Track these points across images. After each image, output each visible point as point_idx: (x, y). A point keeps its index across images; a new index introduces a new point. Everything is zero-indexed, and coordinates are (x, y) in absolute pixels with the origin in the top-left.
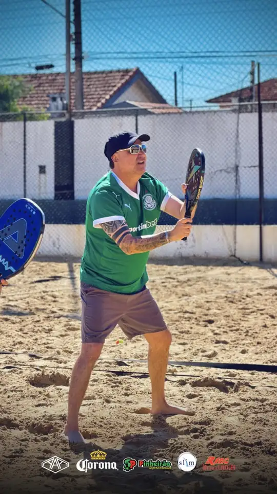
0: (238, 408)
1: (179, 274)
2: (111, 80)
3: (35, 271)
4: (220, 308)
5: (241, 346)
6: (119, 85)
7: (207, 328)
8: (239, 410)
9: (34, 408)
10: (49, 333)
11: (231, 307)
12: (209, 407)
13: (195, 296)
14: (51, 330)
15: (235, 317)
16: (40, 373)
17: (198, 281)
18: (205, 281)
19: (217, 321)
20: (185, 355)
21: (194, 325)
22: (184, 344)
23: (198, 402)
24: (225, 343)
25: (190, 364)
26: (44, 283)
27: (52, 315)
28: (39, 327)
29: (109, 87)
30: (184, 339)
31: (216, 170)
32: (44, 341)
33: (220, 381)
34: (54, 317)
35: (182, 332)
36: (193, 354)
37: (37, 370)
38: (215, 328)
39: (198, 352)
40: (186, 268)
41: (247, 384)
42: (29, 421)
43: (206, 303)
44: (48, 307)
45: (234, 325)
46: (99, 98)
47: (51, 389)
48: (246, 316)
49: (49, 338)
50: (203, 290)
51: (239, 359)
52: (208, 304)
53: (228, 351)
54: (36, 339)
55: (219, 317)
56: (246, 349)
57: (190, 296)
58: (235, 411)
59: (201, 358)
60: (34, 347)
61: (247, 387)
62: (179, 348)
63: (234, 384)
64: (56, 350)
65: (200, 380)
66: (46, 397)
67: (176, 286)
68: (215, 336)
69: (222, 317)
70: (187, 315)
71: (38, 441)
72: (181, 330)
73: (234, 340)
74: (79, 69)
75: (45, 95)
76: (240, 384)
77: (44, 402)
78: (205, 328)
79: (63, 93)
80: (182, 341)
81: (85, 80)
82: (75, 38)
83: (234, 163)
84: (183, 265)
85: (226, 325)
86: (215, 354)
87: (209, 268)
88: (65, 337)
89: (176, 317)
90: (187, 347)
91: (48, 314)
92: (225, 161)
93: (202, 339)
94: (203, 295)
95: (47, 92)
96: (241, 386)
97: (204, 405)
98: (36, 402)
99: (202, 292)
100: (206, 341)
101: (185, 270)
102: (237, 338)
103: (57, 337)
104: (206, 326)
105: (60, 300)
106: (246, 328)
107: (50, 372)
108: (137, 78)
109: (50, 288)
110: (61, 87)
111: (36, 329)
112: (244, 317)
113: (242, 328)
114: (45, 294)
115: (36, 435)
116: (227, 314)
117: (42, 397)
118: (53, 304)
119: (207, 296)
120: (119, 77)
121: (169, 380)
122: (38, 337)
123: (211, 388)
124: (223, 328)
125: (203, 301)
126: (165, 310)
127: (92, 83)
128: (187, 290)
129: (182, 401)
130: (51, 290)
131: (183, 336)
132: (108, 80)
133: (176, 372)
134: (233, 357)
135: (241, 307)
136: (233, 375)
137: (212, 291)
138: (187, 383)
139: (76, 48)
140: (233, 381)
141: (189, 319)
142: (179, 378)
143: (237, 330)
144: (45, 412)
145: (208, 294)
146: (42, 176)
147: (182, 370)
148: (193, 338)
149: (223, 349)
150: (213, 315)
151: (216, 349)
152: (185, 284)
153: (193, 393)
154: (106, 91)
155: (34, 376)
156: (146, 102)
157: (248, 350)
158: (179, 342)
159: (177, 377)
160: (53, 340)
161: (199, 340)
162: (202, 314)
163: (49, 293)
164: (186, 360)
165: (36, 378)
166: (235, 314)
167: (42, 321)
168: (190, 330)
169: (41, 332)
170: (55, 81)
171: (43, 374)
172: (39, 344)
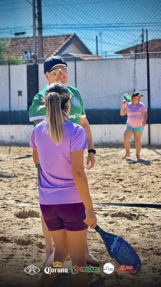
0: (139, 229)
1: (101, 153)
2: (59, 41)
3: (17, 152)
4: (126, 172)
5: (139, 194)
6: (64, 44)
7: (119, 184)
8: (140, 230)
9: (19, 230)
10: (26, 187)
11: (132, 171)
12: (121, 229)
13: (111, 166)
14: (27, 186)
15: (135, 177)
16: (22, 210)
17: (113, 157)
18: (117, 157)
19: (125, 180)
20: (107, 199)
21: (112, 182)
22: (106, 193)
23: (115, 226)
24: (130, 192)
25: (110, 204)
26: (23, 159)
27: (28, 177)
28: (20, 184)
29: (58, 45)
30: (106, 190)
31: (123, 92)
32: (24, 192)
33: (128, 213)
34: (29, 179)
35: (104, 186)
36: (111, 199)
37: (20, 209)
38: (124, 184)
39: (114, 198)
40: (105, 150)
41: (143, 215)
42: (17, 238)
43: (118, 169)
44: (25, 173)
45: (134, 182)
46: (52, 52)
47: (28, 220)
48: (141, 176)
49: (26, 190)
50: (116, 162)
51: (138, 201)
52: (119, 170)
53: (131, 196)
54: (19, 191)
55: (126, 177)
56: (142, 195)
57: (108, 166)
58: (137, 231)
59: (116, 201)
60: (18, 196)
61: (144, 217)
62: (103, 195)
63: (136, 215)
64: (31, 197)
65: (116, 213)
66: (26, 224)
67: (100, 160)
68: (124, 188)
69: (127, 177)
70: (107, 176)
71: (22, 249)
72: (104, 185)
73: (135, 190)
74: (40, 34)
75: (20, 50)
76: (139, 215)
77: (25, 227)
78: (118, 184)
79: (31, 49)
80: (105, 191)
81: (44, 41)
82: (38, 17)
83: (133, 88)
84: (104, 148)
85: (130, 182)
86: (124, 198)
87: (119, 149)
88: (36, 190)
89: (101, 177)
90: (107, 195)
91: (25, 177)
92: (128, 87)
93: (116, 190)
94: (116, 165)
95: (21, 48)
96: (140, 216)
97: (119, 228)
98: (20, 227)
99: (115, 163)
100: (119, 191)
101: (105, 151)
102: (137, 189)
103: (31, 190)
104: (118, 182)
105: (32, 169)
106: (142, 184)
107: (28, 210)
108: (75, 40)
109: (26, 162)
110: (30, 46)
111: (19, 185)
112: (140, 177)
113: (140, 184)
114: (24, 165)
115: (21, 246)
116: (130, 175)
117: (24, 224)
118: (28, 171)
119: (118, 165)
120: (64, 39)
121: (97, 214)
122: (20, 190)
123: (122, 218)
124: (128, 184)
125: (116, 168)
126: (94, 174)
127: (48, 43)
128: (107, 162)
129: (106, 226)
130: (27, 163)
131: (105, 188)
132: (57, 41)
133: (102, 209)
134: (134, 200)
135: (138, 171)
136: (135, 210)
137: (121, 162)
138: (108, 215)
139: (39, 22)
140: (135, 214)
141: (108, 179)
142: (103, 213)
143: (137, 184)
144: (26, 233)
145: (118, 164)
146: (20, 97)
147: (105, 208)
148: (111, 189)
149: (129, 196)
150: (122, 176)
151: (125, 196)
152: (105, 159)
153: (112, 221)
154: (56, 47)
155: (18, 212)
156: (80, 53)
157: (143, 196)
158: (103, 192)
159: (102, 211)
160: (29, 192)
161: (114, 190)
162: (116, 175)
163: (25, 165)
164: (107, 202)
165: (20, 213)
166: (135, 176)
167: (22, 181)
168: (109, 185)
169: (21, 187)
170: (27, 42)
171: (24, 211)
172: (21, 194)
